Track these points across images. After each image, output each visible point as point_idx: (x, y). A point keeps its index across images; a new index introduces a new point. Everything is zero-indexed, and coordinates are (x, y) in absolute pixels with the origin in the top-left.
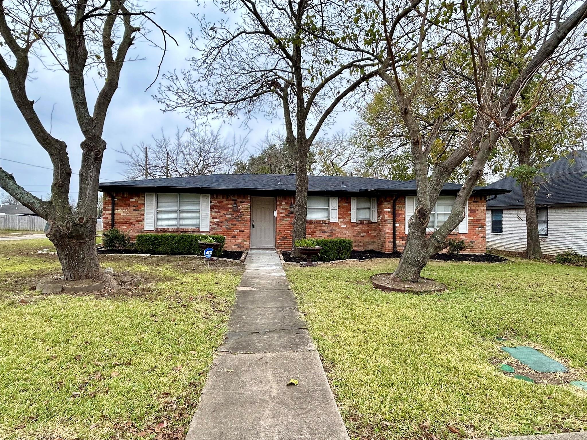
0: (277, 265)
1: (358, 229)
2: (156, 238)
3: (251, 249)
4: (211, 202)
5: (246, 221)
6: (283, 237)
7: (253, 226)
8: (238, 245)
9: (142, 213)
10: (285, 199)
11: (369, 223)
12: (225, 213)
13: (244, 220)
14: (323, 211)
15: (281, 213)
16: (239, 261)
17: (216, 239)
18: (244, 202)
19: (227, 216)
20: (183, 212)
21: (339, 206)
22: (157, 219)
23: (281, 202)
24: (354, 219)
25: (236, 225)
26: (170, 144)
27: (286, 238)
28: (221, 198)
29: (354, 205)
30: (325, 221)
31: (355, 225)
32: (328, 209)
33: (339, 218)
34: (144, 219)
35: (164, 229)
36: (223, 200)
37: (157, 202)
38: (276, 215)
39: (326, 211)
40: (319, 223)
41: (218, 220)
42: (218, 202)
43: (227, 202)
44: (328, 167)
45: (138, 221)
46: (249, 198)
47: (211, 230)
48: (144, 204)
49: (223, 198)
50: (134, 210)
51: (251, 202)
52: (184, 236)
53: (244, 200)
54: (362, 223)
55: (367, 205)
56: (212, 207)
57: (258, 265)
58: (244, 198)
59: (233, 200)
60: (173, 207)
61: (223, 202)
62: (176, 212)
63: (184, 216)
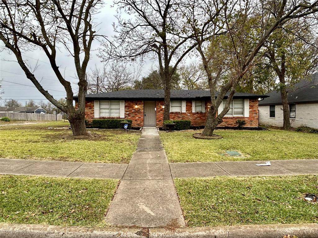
0: (156, 132)
1: (196, 116)
2: (101, 121)
3: (144, 126)
4: (125, 104)
5: (142, 113)
6: (159, 120)
7: (145, 116)
8: (138, 124)
9: (93, 110)
10: (160, 102)
11: (201, 113)
12: (132, 109)
13: (141, 113)
14: (179, 107)
15: (158, 109)
16: (139, 131)
17: (128, 121)
18: (140, 104)
19: (132, 111)
20: (112, 109)
21: (186, 105)
22: (100, 113)
23: (158, 103)
24: (194, 111)
25: (137, 115)
26: (100, 73)
27: (161, 121)
28: (130, 102)
29: (193, 105)
30: (180, 112)
31: (194, 114)
32: (181, 106)
33: (186, 111)
34: (94, 113)
35: (103, 117)
36: (130, 103)
37: (100, 104)
38: (156, 110)
39: (180, 107)
40: (176, 113)
41: (129, 113)
42: (128, 104)
43: (133, 104)
44: (187, 82)
45: (91, 114)
46: (143, 102)
47: (125, 117)
48: (94, 106)
49: (131, 102)
50: (89, 109)
51: (144, 104)
52: (114, 120)
53: (140, 103)
54: (197, 113)
55: (200, 104)
56: (126, 107)
57: (147, 132)
58: (141, 102)
59: (135, 103)
60: (107, 107)
61: (130, 104)
62: (108, 109)
63: (113, 111)
